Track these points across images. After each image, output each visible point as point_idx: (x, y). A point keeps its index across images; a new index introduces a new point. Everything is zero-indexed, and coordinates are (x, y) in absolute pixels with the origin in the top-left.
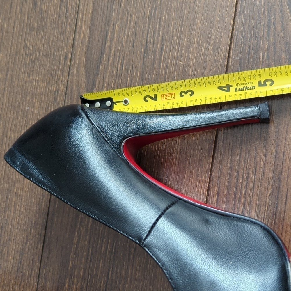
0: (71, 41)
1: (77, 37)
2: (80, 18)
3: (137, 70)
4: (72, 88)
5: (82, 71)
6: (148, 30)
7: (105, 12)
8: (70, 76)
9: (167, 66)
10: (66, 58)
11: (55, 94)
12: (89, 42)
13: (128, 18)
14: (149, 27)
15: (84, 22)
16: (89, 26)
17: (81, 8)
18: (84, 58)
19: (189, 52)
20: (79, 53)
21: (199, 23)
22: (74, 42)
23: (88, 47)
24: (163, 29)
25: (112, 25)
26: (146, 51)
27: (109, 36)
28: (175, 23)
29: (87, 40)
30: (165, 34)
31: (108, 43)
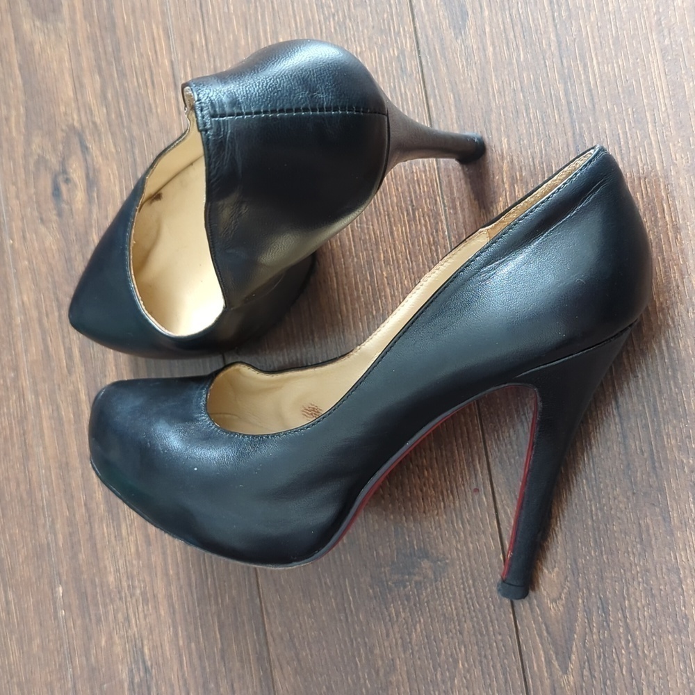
4: (427, 37)
8: (416, 20)
11: (399, 61)
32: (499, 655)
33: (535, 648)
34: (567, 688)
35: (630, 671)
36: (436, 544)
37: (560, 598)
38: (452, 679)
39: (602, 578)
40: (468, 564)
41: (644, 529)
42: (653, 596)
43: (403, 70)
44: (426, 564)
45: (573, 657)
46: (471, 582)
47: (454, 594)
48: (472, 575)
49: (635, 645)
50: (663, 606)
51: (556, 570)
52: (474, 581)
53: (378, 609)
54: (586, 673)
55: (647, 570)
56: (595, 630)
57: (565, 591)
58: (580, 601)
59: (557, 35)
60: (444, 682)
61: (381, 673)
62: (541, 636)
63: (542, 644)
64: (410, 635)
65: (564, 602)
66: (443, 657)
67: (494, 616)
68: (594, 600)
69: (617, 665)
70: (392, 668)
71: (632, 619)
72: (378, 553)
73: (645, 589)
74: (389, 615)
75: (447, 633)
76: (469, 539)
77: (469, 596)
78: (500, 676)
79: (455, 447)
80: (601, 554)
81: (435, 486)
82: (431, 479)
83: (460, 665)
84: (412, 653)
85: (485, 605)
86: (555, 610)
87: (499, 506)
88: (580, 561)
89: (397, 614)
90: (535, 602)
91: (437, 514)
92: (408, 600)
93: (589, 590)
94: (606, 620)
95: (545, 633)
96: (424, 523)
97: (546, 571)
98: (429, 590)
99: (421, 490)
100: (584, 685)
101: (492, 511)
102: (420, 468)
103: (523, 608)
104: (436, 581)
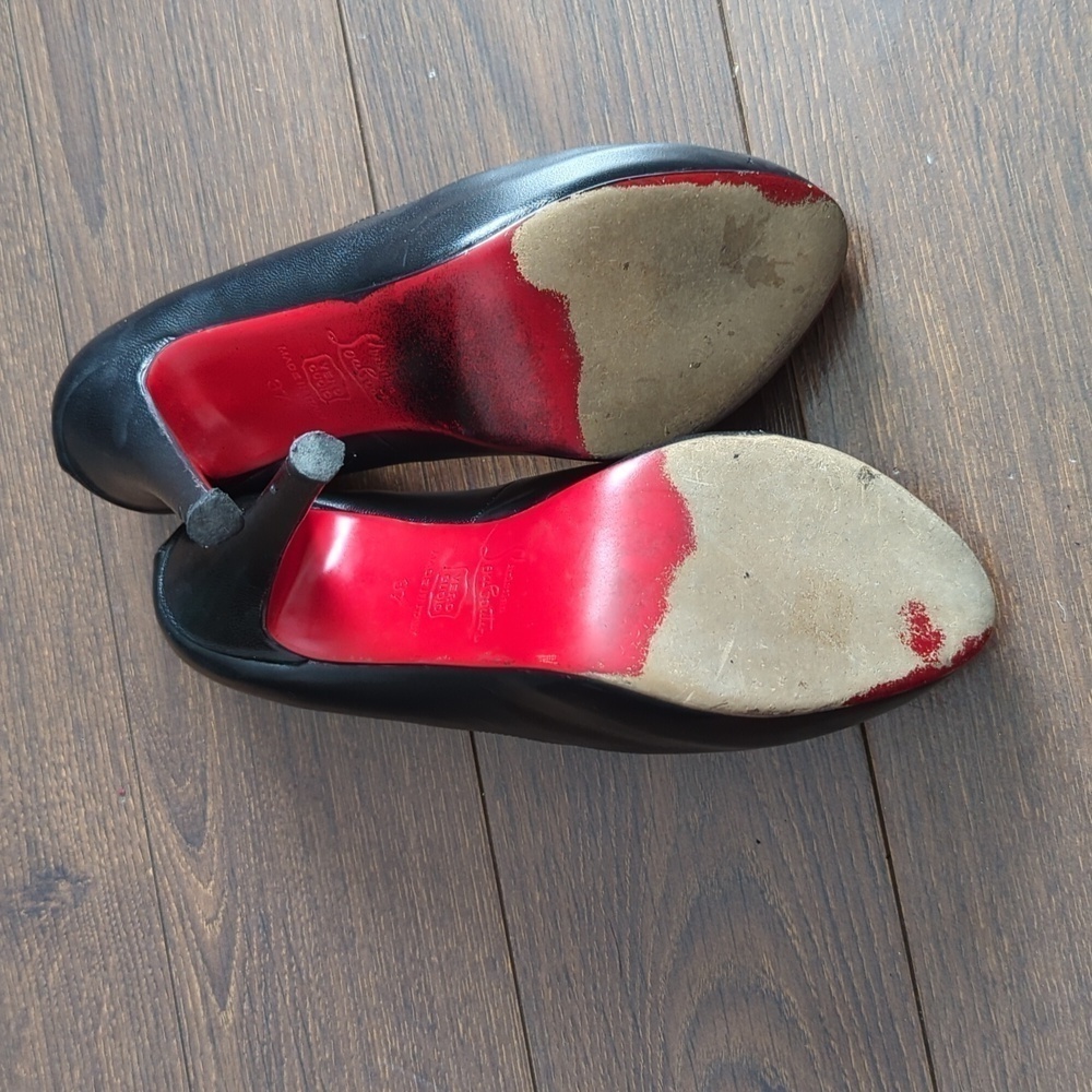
0: (25, 138)
1: (35, 123)
2: (28, 83)
3: (178, 141)
4: (59, 233)
5: (69, 189)
6: (174, 51)
7: (76, 49)
8: (47, 211)
9: (234, 107)
10: (26, 177)
11: (27, 261)
12: (63, 124)
13: (125, 43)
14: (173, 46)
15: (39, 88)
16: (52, 93)
17: (24, 62)
18: (63, 162)
19: (267, 61)
20: (49, 155)
22: (32, 138)
23: (63, 135)
24: (203, 37)
25: (98, 71)
26: (183, 95)
27: (99, 95)
28: (222, 16)
29: (57, 122)
30: (209, 44)
31: (102, 108)
32: (149, 993)
33: (189, 981)
34: (226, 1027)
35: (294, 1000)
36: (75, 861)
37: (216, 918)
38: (95, 1027)
39: (262, 890)
40: (112, 882)
41: (306, 826)
42: (317, 908)
43: (32, 273)
44: (63, 886)
45: (232, 988)
46: (116, 905)
47: (97, 921)
48: (118, 896)
49: (299, 969)
50: (327, 920)
51: (212, 883)
52: (120, 904)
53: (8, 946)
54: (246, 1007)
55: (310, 877)
56: (255, 954)
57: (222, 908)
58: (239, 919)
59: (205, 240)
60: (86, 1032)
61: (12, 1027)
62: (196, 966)
63: (198, 975)
64: (46, 976)
65: (221, 921)
66: (85, 1002)
67: (143, 945)
68: (253, 917)
69: (279, 994)
70: (25, 1020)
71: (295, 938)
72: (7, 876)
73: (308, 900)
74: (22, 953)
75: (90, 971)
76: (114, 852)
77: (114, 923)
78: (151, 1019)
79: (97, 739)
80: (261, 861)
81: (74, 788)
82: (70, 780)
83: (105, 1009)
84: (49, 999)
85: (133, 932)
86: (211, 932)
87: (148, 809)
88: (239, 871)
89: (31, 951)
90: (189, 924)
91: (78, 824)
92: (43, 932)
93: (248, 906)
94: (267, 940)
95: (201, 962)
96: (62, 836)
97: (200, 885)
98: (68, 918)
99: (58, 794)
100: (244, 1021)
101: (141, 816)
102: (57, 766)
103: (176, 933)
104: (76, 907)
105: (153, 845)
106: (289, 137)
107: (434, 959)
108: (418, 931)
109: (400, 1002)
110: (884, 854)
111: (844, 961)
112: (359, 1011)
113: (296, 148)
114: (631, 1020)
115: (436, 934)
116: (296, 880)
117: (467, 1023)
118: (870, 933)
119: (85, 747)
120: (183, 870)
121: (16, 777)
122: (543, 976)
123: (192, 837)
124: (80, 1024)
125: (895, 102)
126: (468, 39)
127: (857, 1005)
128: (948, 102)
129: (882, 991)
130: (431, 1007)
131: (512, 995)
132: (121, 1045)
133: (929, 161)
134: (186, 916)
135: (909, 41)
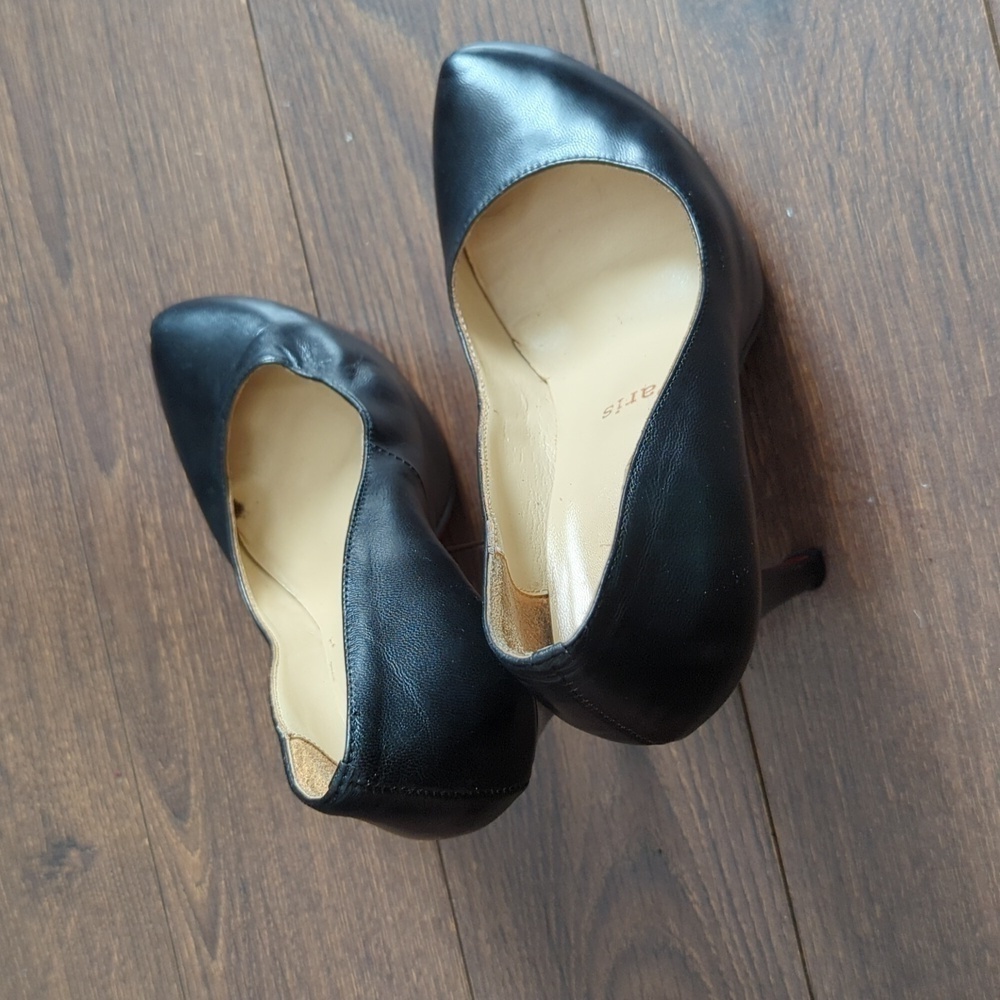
1: (8, 187)
3: (132, 200)
4: (35, 284)
5: (40, 245)
7: (39, 117)
8: (23, 264)
9: (178, 170)
10: (4, 234)
11: (9, 309)
12: (32, 185)
13: (81, 113)
15: (10, 154)
16: (21, 158)
18: (33, 220)
19: (204, 128)
20: (22, 214)
21: (201, 69)
22: (6, 198)
23: (33, 195)
24: (148, 107)
25: (59, 138)
26: (134, 159)
27: (62, 160)
28: (163, 86)
29: (27, 184)
30: (154, 113)
31: (64, 171)
32: (151, 944)
33: (184, 934)
34: (217, 974)
35: (272, 953)
36: (83, 831)
37: (203, 881)
38: (108, 973)
39: (240, 859)
40: (115, 850)
42: (288, 873)
43: (13, 319)
44: (74, 854)
45: (220, 941)
46: (119, 869)
47: (104, 883)
48: (120, 862)
50: (297, 884)
51: (199, 851)
52: (123, 868)
53: (32, 904)
54: (233, 957)
55: (282, 848)
56: (238, 912)
57: (208, 873)
58: (223, 883)
59: (160, 289)
60: (101, 976)
61: (40, 972)
62: (189, 923)
63: (191, 929)
64: (64, 929)
65: (208, 884)
66: (99, 951)
67: (144, 904)
68: (235, 881)
69: (260, 947)
70: (48, 967)
71: (271, 899)
72: (27, 844)
73: (280, 867)
74: (43, 910)
75: (101, 925)
76: (115, 824)
77: (118, 884)
78: (154, 966)
79: (95, 728)
80: (239, 833)
81: (78, 771)
82: (75, 764)
83: (116, 958)
84: (69, 949)
85: (134, 893)
86: (200, 894)
87: (141, 788)
88: (220, 842)
89: (51, 907)
90: (181, 887)
91: (83, 800)
92: (60, 892)
93: (230, 872)
94: (247, 901)
95: (193, 919)
96: (71, 811)
97: (189, 853)
98: (80, 880)
99: (65, 774)
100: (232, 968)
101: (135, 794)
102: (62, 751)
103: (170, 894)
104: (86, 871)
105: (148, 819)
106: (227, 196)
107: (389, 918)
108: (374, 894)
109: (362, 955)
110: (770, 831)
111: (738, 924)
112: (328, 961)
113: (233, 206)
114: (558, 971)
115: (389, 896)
116: (270, 850)
117: (419, 974)
118: (759, 900)
119: (85, 734)
120: (174, 841)
121: (28, 760)
122: (482, 934)
123: (179, 813)
124: (96, 968)
125: (757, 160)
126: (379, 105)
127: (751, 961)
128: (804, 160)
129: (772, 949)
130: (388, 958)
131: (456, 950)
132: (131, 988)
133: (789, 214)
134: (178, 879)
135: (768, 103)
